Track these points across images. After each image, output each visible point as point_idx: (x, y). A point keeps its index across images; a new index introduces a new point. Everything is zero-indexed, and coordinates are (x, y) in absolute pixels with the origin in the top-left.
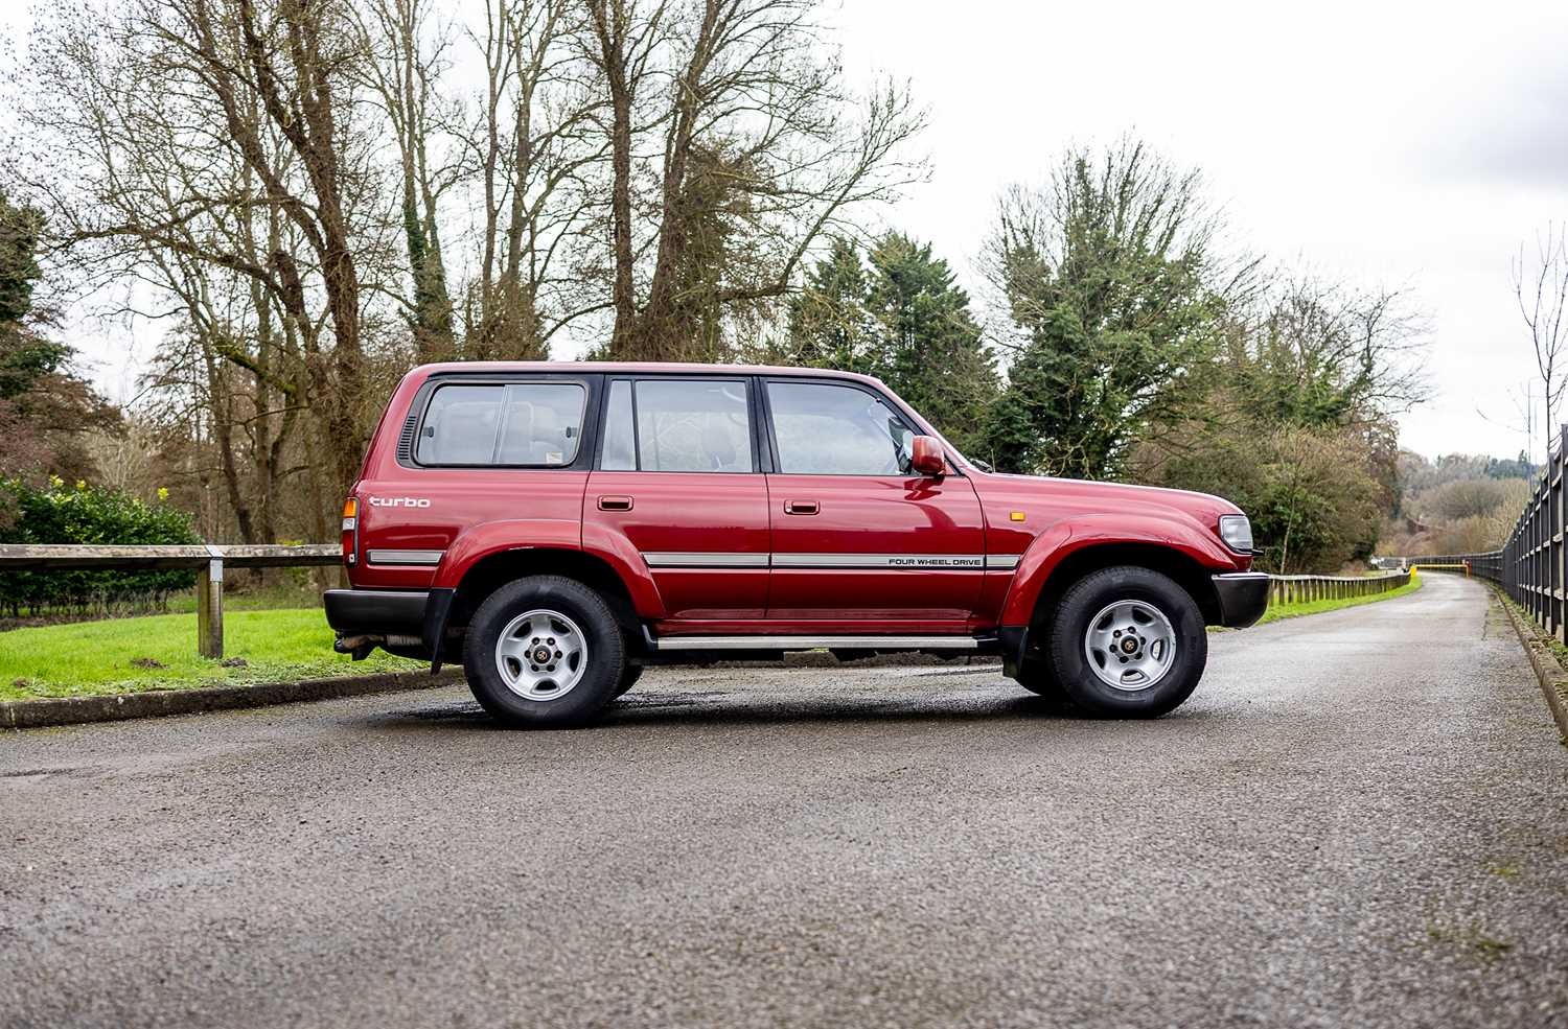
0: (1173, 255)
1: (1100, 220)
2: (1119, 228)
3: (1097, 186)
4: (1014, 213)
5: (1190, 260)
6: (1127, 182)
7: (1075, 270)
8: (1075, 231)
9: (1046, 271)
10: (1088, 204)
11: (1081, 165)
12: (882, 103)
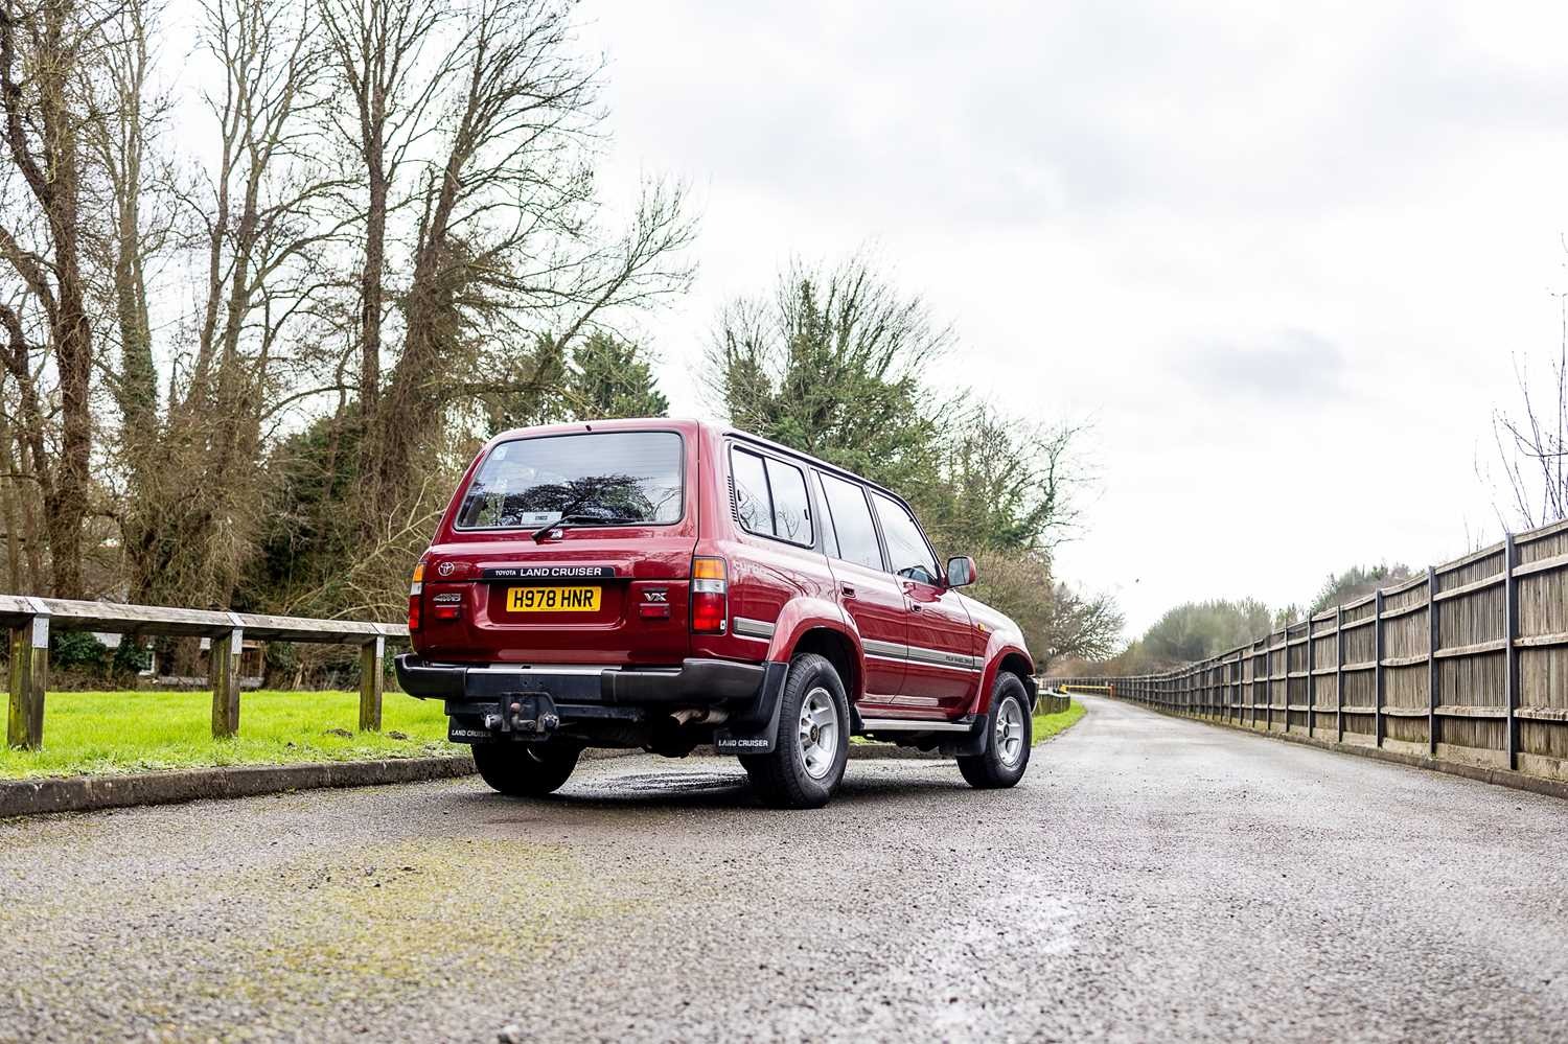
0: (891, 378)
1: (823, 340)
2: (841, 349)
3: (821, 307)
4: (737, 327)
5: (906, 386)
6: (851, 305)
7: (799, 387)
8: (798, 349)
9: (767, 384)
10: (813, 325)
11: (806, 286)
12: (648, 214)
